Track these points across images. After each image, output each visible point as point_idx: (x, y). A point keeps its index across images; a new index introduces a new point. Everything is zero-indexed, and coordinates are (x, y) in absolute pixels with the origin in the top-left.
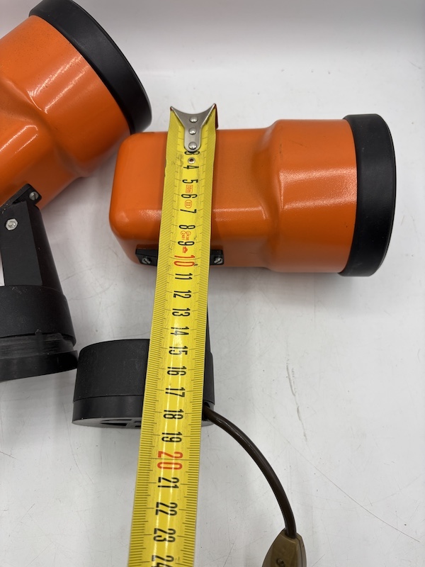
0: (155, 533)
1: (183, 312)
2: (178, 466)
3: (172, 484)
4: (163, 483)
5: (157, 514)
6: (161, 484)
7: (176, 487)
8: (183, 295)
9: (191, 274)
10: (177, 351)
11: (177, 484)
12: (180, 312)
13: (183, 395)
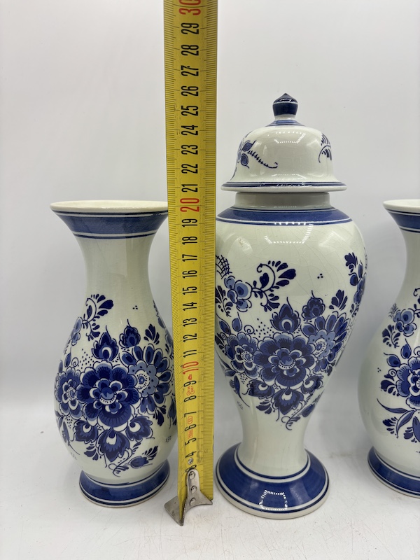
0: (197, 151)
1: (188, 322)
2: (183, 201)
3: (186, 187)
4: (193, 188)
5: (197, 165)
6: (196, 187)
7: (183, 185)
8: (189, 337)
9: (184, 356)
10: (190, 290)
11: (183, 187)
12: (190, 322)
13: (183, 256)
